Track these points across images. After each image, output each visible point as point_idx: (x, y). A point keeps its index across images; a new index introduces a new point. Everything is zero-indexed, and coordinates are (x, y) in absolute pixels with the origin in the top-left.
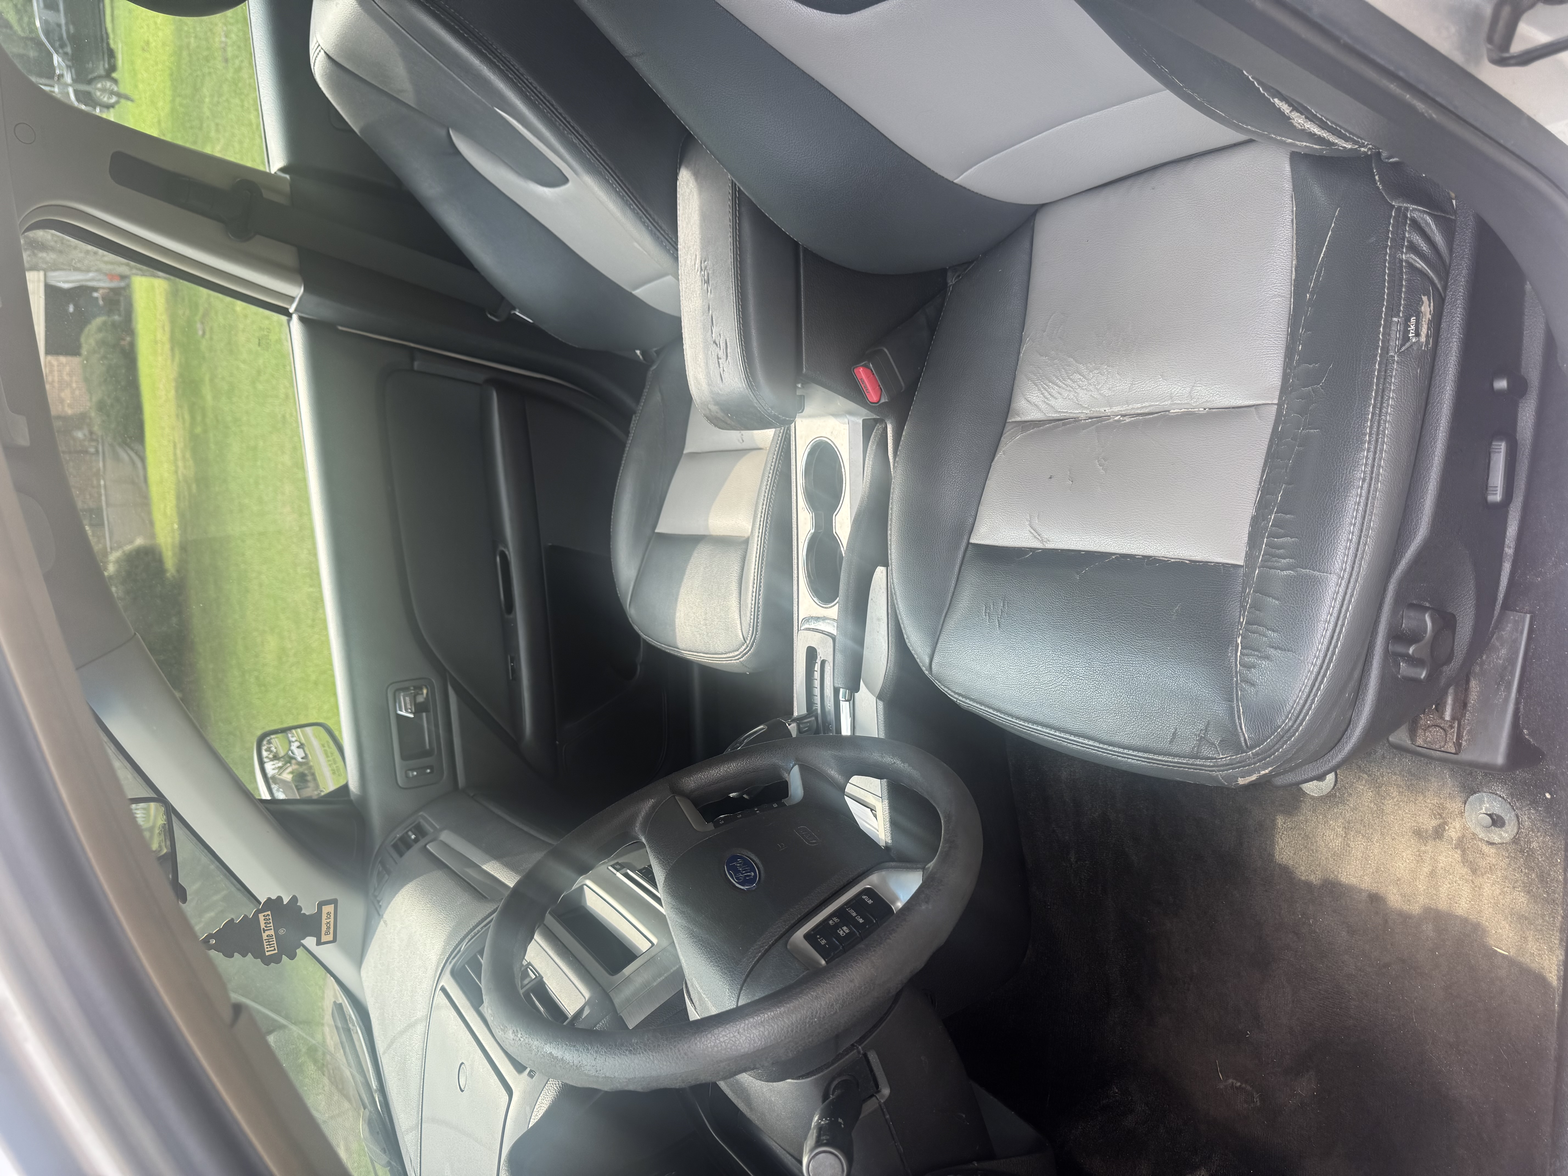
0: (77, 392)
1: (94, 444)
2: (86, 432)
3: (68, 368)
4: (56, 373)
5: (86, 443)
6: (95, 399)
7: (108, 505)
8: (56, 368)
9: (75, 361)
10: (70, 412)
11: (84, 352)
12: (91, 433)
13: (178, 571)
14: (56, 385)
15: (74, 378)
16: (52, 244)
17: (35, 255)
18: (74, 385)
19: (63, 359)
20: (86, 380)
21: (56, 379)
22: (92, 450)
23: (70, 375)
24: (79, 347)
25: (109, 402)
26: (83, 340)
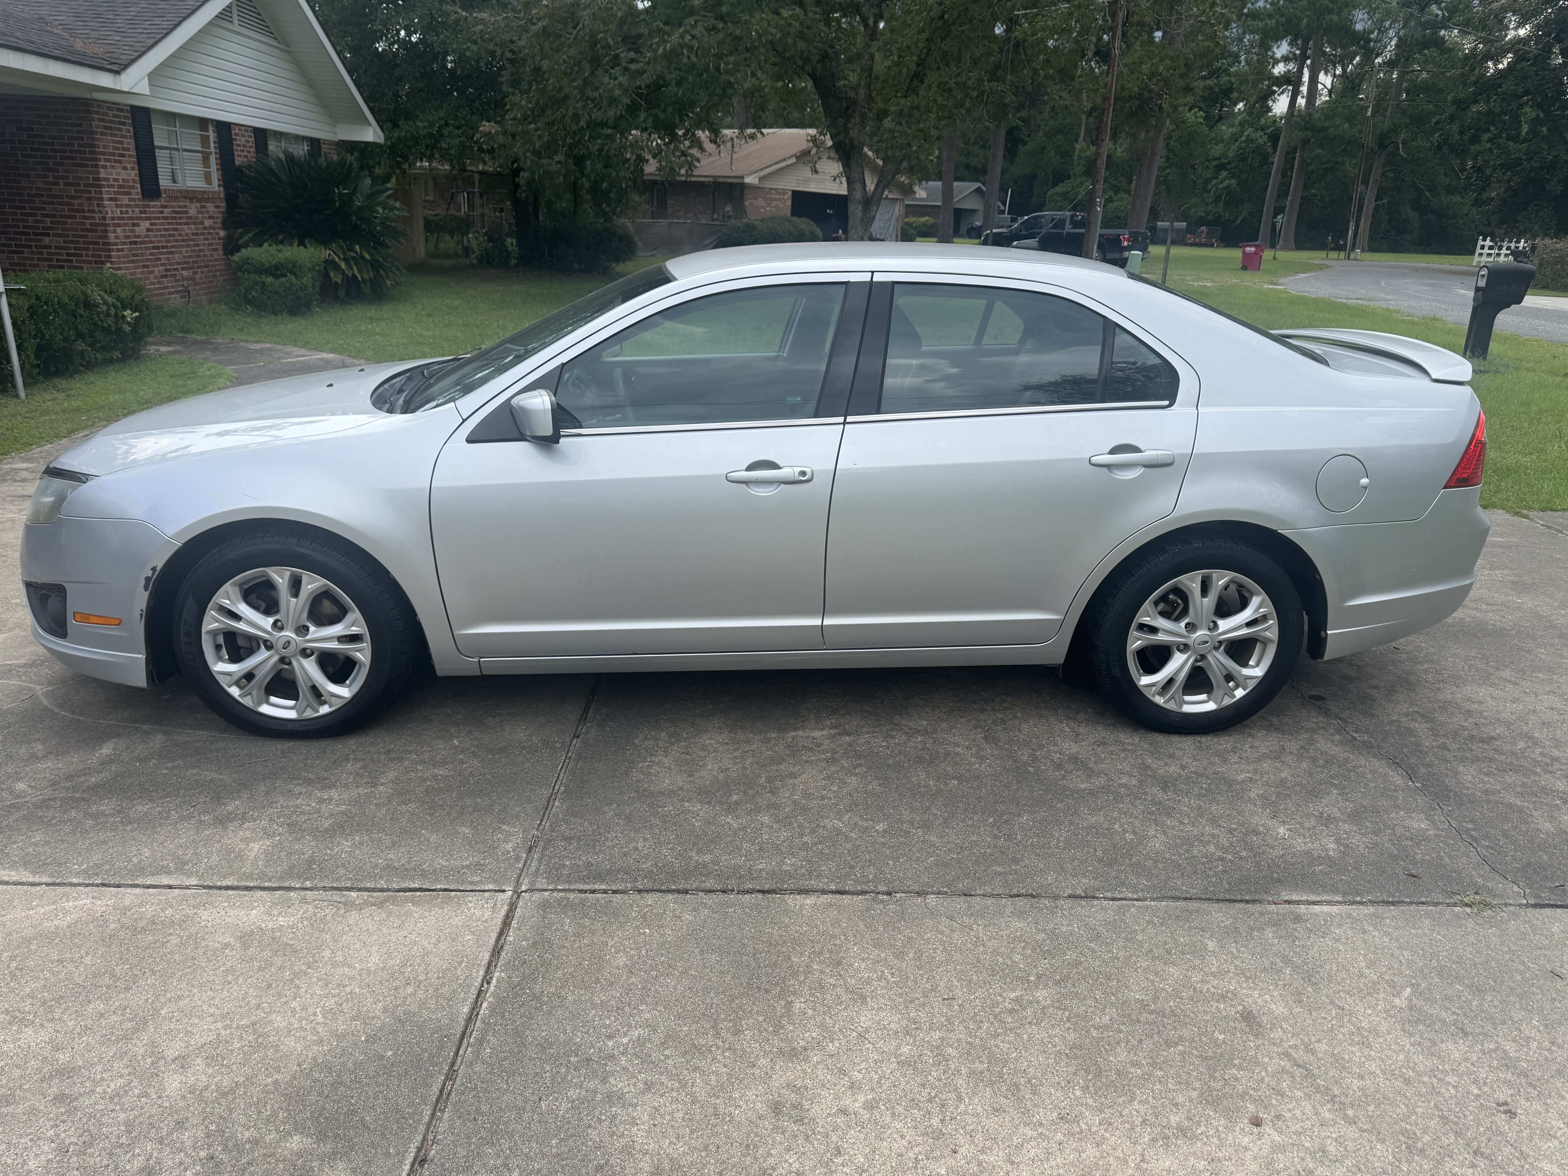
0: (762, 210)
1: (721, 218)
2: (730, 214)
3: (782, 205)
4: (778, 197)
5: (721, 213)
6: (756, 223)
7: (670, 223)
8: (782, 197)
9: (788, 213)
10: (747, 203)
11: (795, 219)
12: (729, 217)
13: (617, 273)
14: (768, 196)
15: (773, 210)
16: (868, 215)
17: (860, 203)
18: (768, 209)
19: (789, 203)
20: (773, 218)
21: (773, 196)
22: (716, 216)
23: (776, 207)
24: (800, 216)
25: (755, 234)
26: (804, 219)
